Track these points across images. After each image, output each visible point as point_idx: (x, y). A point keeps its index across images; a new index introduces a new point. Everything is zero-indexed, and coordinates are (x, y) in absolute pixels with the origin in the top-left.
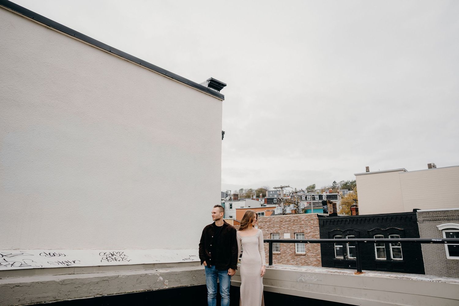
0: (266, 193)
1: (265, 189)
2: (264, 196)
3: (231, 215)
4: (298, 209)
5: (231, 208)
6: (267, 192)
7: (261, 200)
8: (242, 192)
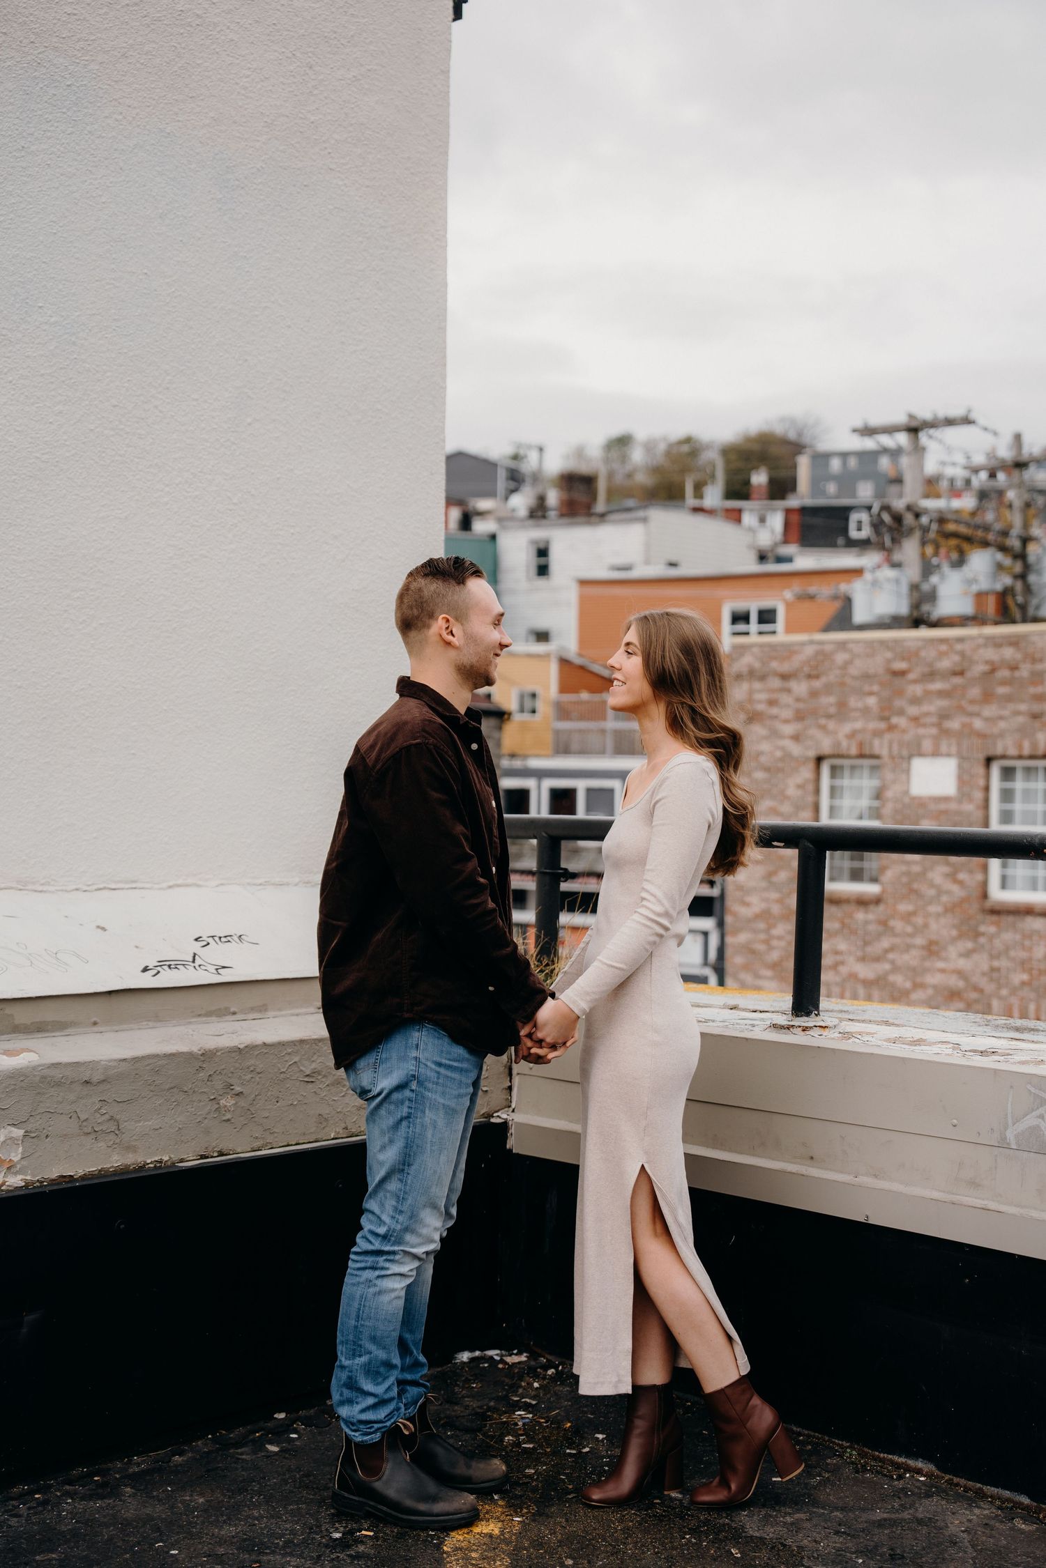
0: (794, 467)
1: (792, 435)
2: (781, 487)
3: (542, 624)
4: (1028, 589)
5: (543, 570)
6: (804, 463)
7: (762, 520)
8: (624, 459)
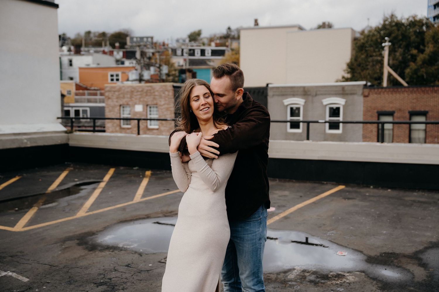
2: (123, 45)
3: (71, 76)
4: (161, 74)
5: (71, 65)
6: (128, 39)
7: (118, 53)
8: (89, 36)
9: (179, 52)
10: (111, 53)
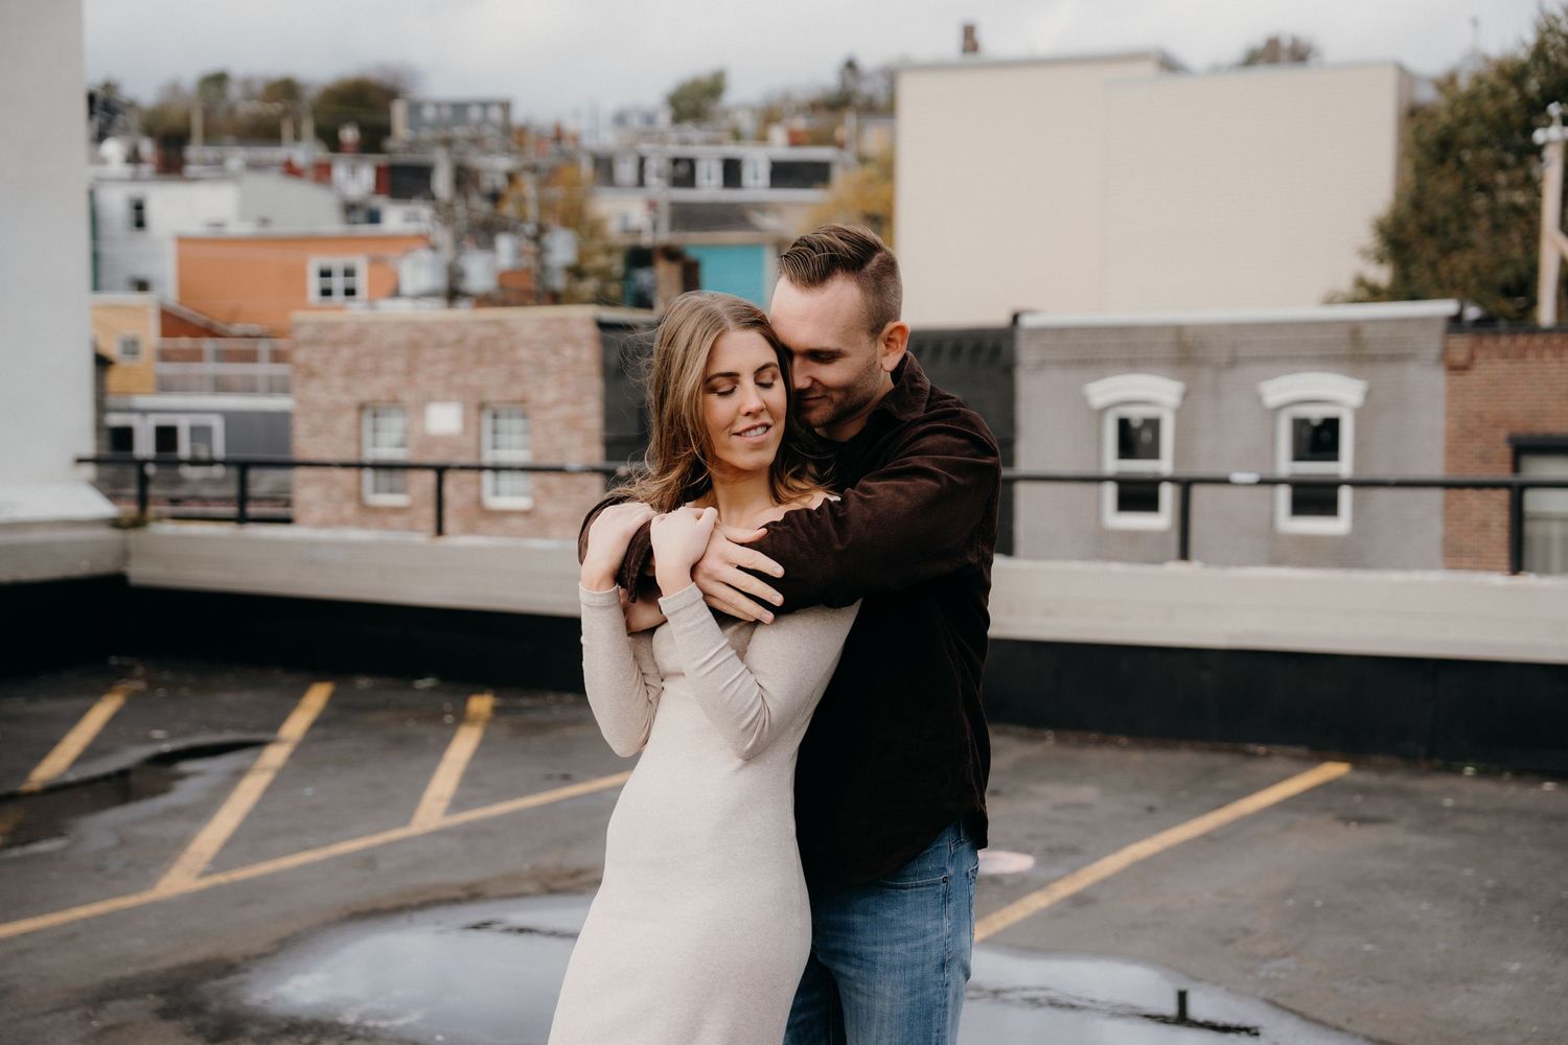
1: (386, 81)
2: (374, 138)
3: (143, 271)
4: (544, 268)
5: (140, 223)
6: (399, 111)
7: (353, 173)
8: (222, 95)
9: (626, 171)
10: (322, 173)
